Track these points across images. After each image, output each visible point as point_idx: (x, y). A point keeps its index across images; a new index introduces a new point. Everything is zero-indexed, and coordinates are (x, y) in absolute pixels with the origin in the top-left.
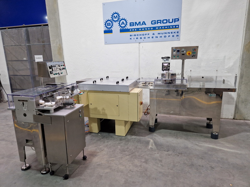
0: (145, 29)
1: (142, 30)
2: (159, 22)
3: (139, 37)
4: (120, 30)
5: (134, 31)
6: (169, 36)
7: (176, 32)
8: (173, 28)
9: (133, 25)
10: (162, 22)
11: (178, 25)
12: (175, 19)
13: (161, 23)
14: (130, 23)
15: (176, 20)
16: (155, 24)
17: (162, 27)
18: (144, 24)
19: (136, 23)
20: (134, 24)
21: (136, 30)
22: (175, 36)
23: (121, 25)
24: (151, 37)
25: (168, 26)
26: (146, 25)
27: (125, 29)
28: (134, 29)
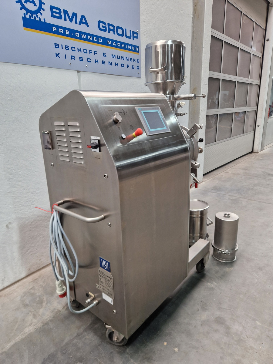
0: (87, 37)
1: (80, 38)
2: (112, 30)
3: (77, 55)
4: (24, 19)
5: (64, 34)
6: (128, 66)
7: (136, 60)
8: (131, 50)
9: (60, 18)
10: (115, 31)
11: (138, 47)
12: (134, 32)
13: (114, 33)
14: (52, 8)
15: (135, 35)
16: (105, 31)
17: (117, 42)
18: (84, 23)
19: (66, 12)
20: (62, 14)
21: (67, 32)
22: (135, 67)
23: (25, 4)
24: (100, 62)
25: (125, 44)
26: (88, 26)
27: (37, 19)
28: (65, 29)
